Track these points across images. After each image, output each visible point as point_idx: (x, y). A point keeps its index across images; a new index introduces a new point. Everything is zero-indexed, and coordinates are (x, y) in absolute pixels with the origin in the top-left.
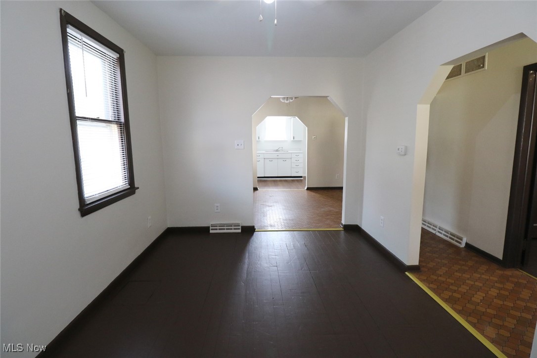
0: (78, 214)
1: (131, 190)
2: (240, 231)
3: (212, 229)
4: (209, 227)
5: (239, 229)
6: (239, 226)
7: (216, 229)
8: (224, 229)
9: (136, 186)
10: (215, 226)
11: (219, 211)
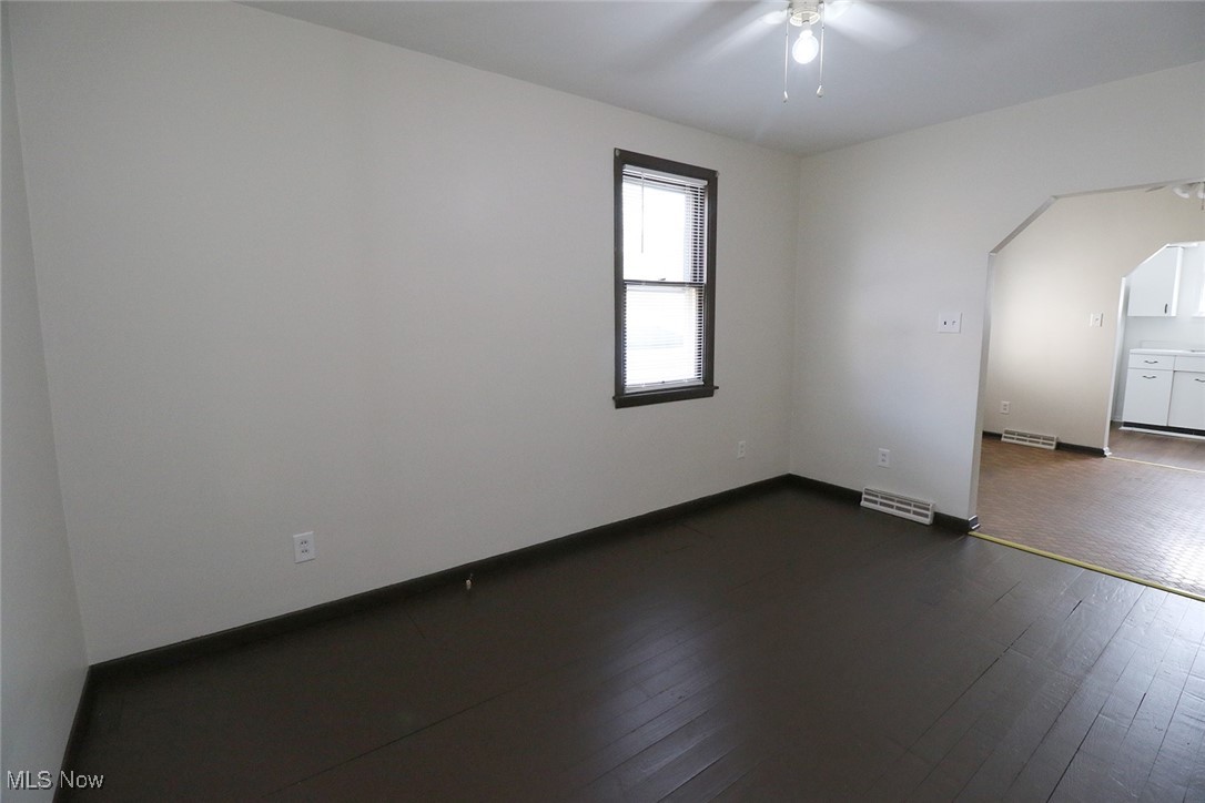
0: (612, 403)
1: (705, 388)
2: (927, 521)
3: (866, 500)
4: (861, 494)
5: (926, 516)
6: (928, 510)
7: (876, 502)
8: (892, 507)
9: (715, 384)
10: (873, 495)
11: (886, 464)
